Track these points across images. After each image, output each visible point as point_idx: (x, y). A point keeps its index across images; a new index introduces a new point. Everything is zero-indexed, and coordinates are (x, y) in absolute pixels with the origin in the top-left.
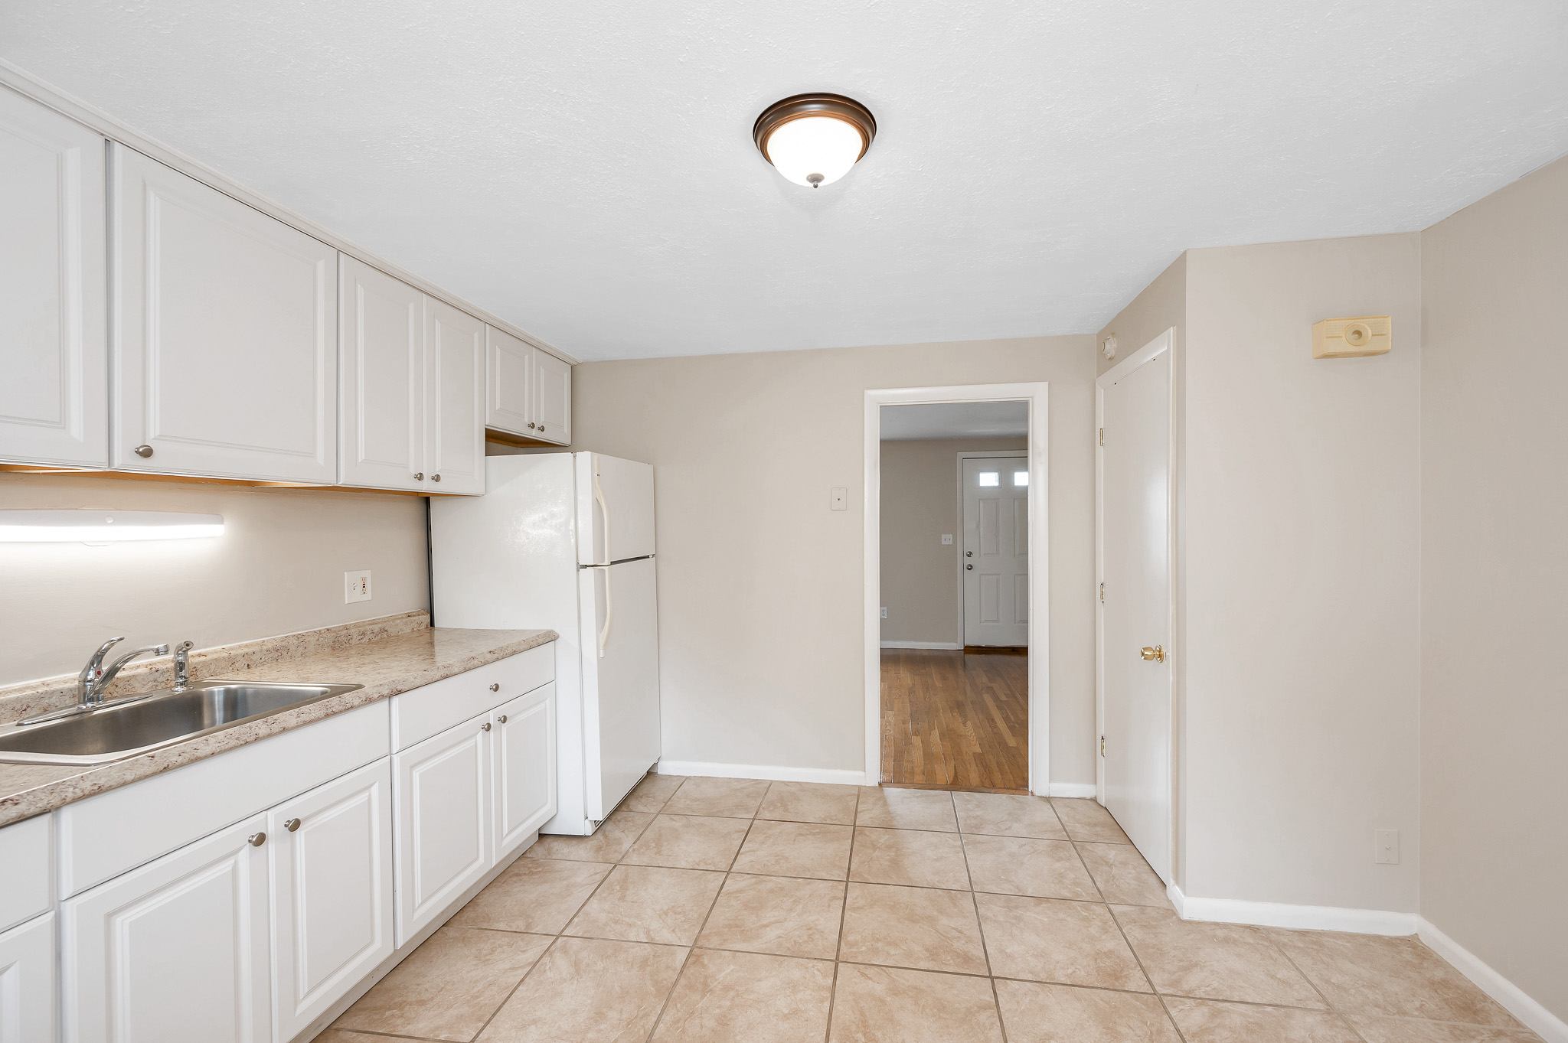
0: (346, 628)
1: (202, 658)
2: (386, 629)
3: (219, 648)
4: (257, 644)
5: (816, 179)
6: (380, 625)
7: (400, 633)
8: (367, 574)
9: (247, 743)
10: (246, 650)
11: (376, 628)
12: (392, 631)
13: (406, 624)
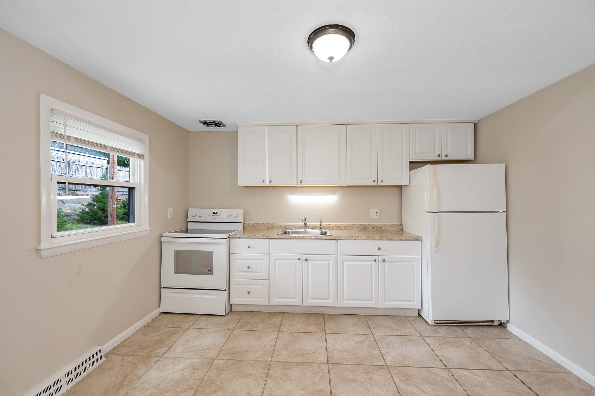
0: (369, 225)
1: (330, 225)
2: (382, 227)
3: (334, 224)
4: (343, 224)
5: (331, 59)
6: (380, 226)
7: (388, 229)
8: (378, 210)
9: (297, 239)
10: (339, 225)
11: (379, 227)
12: (385, 228)
13: (391, 227)
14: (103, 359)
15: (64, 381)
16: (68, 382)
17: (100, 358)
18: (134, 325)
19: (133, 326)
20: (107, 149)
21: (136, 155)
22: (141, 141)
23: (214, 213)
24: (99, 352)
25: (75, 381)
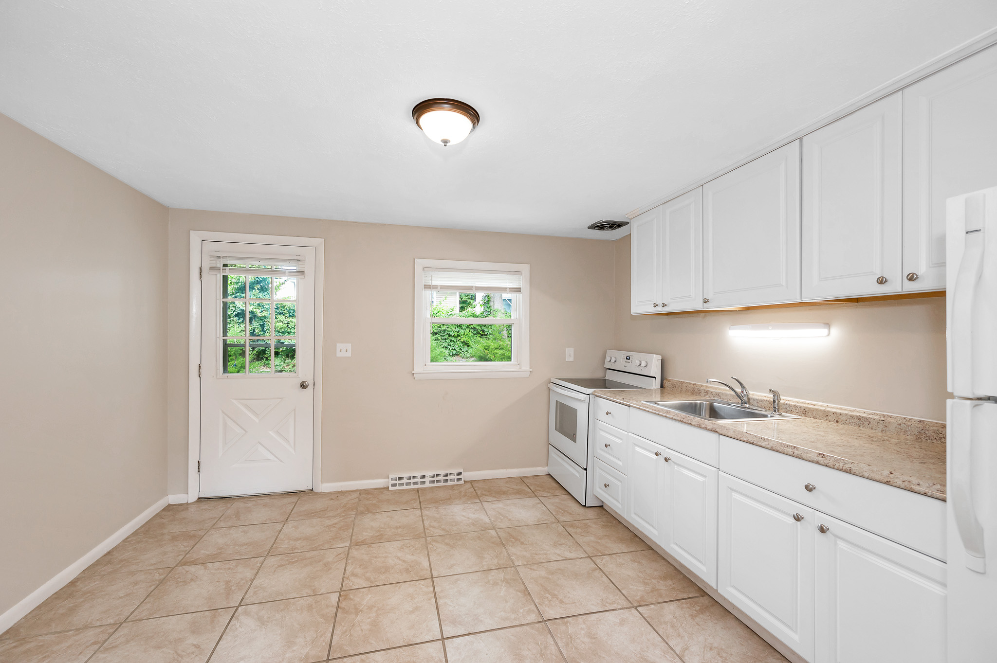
14: (462, 482)
15: (427, 479)
16: (431, 482)
17: (460, 479)
18: (508, 469)
19: (505, 470)
20: (472, 290)
21: (508, 290)
22: (518, 272)
23: (627, 359)
24: (460, 474)
25: (435, 485)
